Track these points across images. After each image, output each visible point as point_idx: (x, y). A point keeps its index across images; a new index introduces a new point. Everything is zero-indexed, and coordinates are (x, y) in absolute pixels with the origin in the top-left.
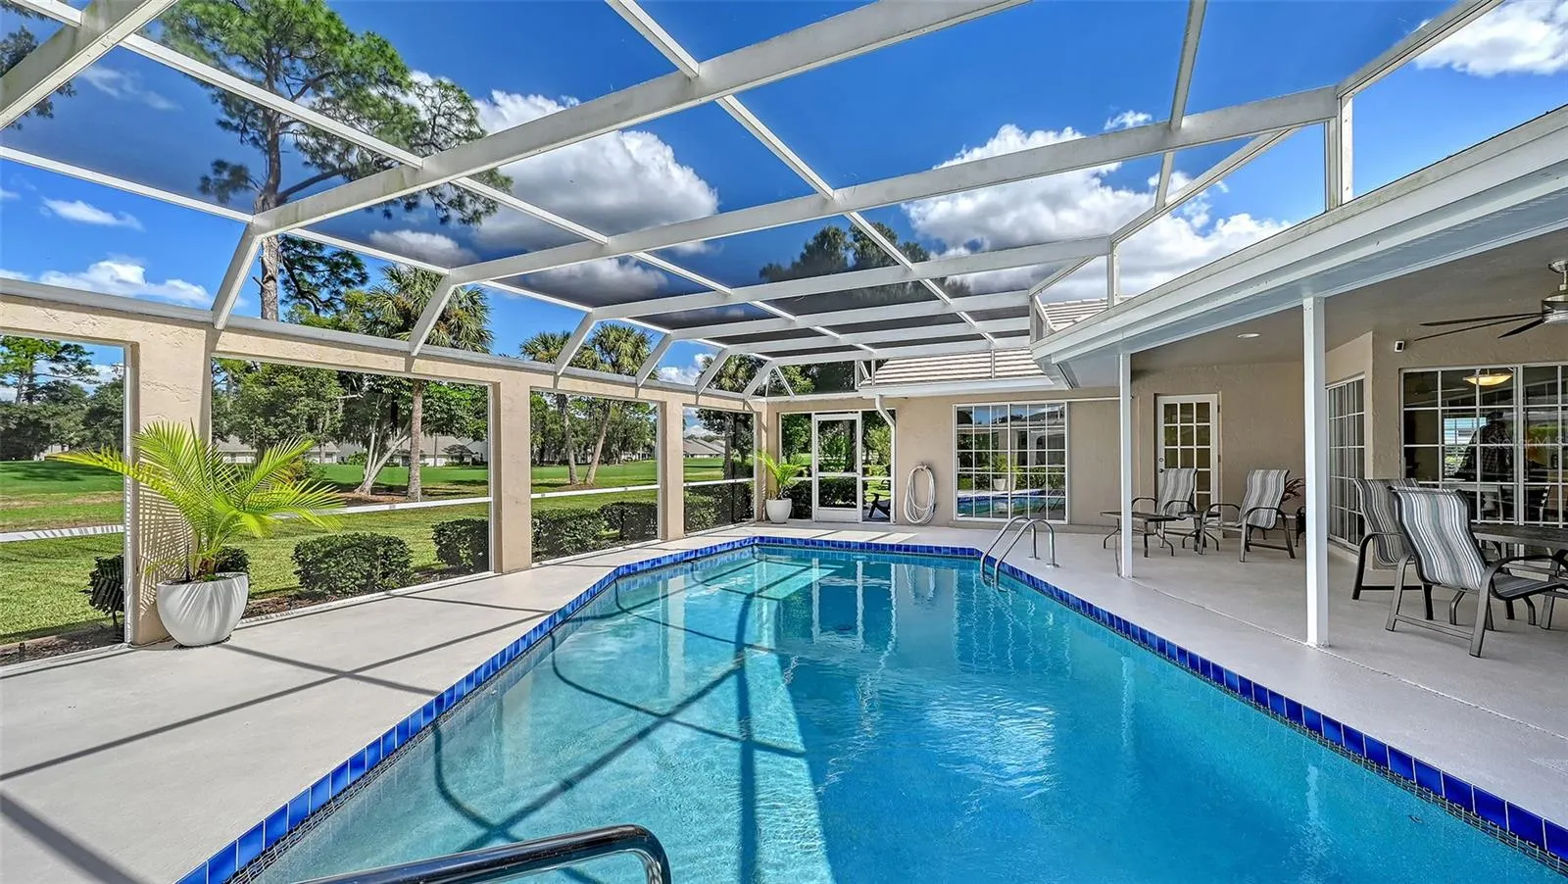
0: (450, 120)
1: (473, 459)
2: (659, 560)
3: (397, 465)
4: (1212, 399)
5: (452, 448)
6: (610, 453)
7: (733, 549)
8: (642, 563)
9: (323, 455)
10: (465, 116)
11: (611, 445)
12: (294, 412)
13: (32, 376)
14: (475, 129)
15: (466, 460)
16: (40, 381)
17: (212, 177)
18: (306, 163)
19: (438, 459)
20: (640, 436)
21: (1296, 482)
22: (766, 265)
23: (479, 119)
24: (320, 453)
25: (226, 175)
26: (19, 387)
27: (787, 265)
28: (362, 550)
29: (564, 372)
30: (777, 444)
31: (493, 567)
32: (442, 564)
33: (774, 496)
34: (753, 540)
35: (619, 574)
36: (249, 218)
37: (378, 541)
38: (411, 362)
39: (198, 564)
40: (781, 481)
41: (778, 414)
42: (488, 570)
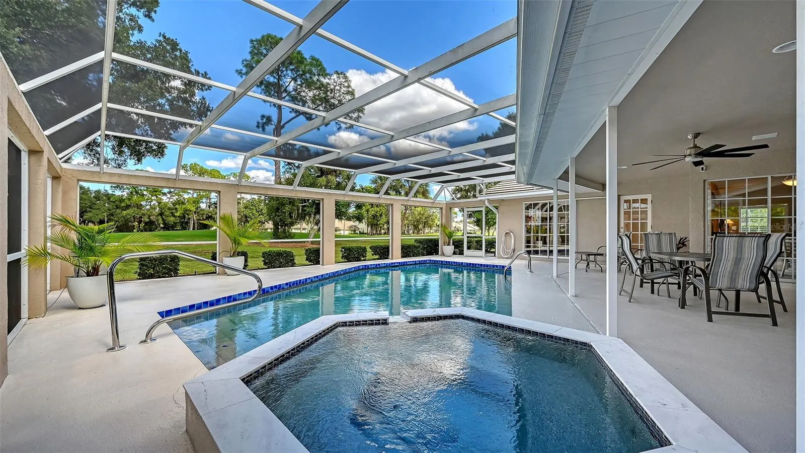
0: (340, 87)
1: (360, 232)
2: (379, 265)
4: (649, 197)
5: (351, 227)
6: (419, 229)
7: (415, 264)
8: (371, 265)
9: (302, 229)
10: (346, 84)
11: (419, 225)
12: (285, 210)
13: (210, 199)
14: (350, 89)
15: (357, 232)
16: (213, 201)
17: (260, 121)
18: (291, 112)
19: (345, 232)
20: (433, 220)
21: (686, 239)
22: (480, 135)
23: (351, 84)
24: (300, 228)
25: (265, 120)
26: (207, 204)
27: (490, 134)
28: (279, 254)
29: (348, 194)
30: (449, 222)
31: (321, 263)
32: (307, 262)
33: (446, 244)
34: (426, 261)
35: (361, 268)
36: (245, 154)
37: (285, 252)
38: (294, 193)
39: (232, 252)
40: (450, 238)
41: (450, 208)
42: (319, 264)
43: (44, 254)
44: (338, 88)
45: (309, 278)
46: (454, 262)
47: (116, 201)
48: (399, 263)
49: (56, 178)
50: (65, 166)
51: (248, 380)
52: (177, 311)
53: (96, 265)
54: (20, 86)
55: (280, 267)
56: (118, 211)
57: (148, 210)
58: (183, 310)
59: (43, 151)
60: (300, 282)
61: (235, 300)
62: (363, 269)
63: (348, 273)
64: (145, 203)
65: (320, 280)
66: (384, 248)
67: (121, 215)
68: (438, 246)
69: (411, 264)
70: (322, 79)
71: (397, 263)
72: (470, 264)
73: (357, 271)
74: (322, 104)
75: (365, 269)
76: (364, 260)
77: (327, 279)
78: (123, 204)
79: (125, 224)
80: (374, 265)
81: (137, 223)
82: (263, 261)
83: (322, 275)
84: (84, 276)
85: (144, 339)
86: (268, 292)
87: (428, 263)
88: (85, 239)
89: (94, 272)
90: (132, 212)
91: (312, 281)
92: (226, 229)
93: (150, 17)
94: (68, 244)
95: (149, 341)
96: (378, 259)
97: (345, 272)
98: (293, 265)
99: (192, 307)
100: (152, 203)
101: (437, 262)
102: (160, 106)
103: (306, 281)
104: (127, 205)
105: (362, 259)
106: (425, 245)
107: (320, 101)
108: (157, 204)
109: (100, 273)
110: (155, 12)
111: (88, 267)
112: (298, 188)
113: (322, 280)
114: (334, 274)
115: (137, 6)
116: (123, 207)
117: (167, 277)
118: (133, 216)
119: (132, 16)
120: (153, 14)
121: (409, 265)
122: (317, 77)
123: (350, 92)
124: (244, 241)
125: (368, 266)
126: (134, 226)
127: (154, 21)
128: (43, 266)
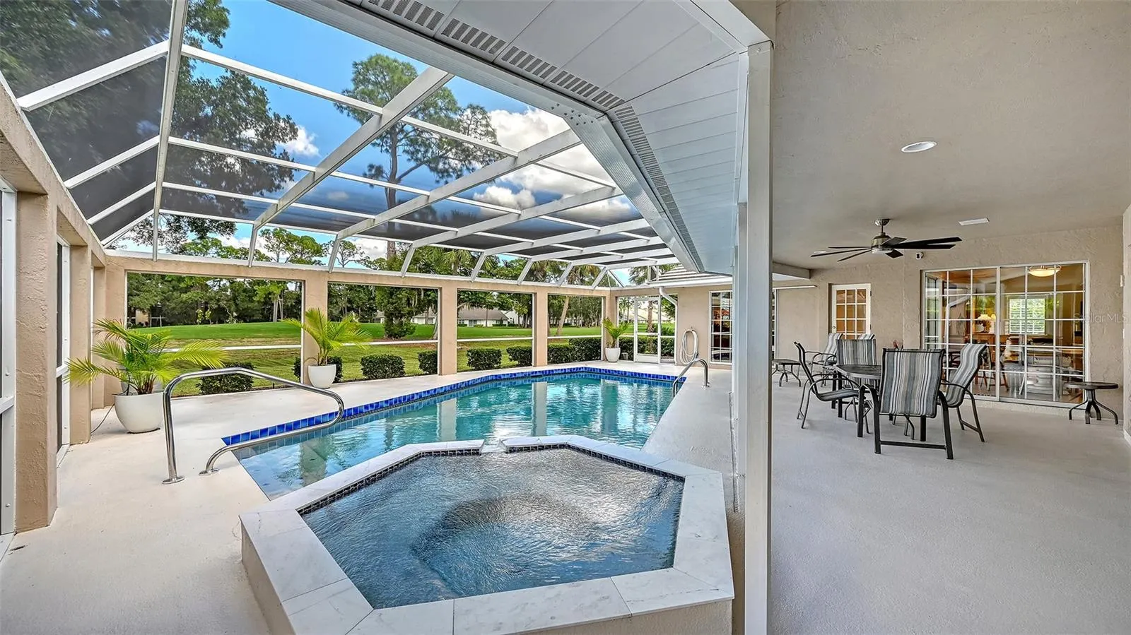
0: (477, 126)
1: (509, 322)
2: (515, 374)
3: (466, 325)
4: (868, 287)
7: (565, 373)
8: (504, 375)
10: (484, 122)
12: (401, 296)
14: (490, 129)
15: (505, 323)
18: (409, 160)
23: (491, 123)
25: (373, 171)
28: (383, 361)
29: (475, 280)
30: (614, 315)
31: (438, 372)
32: (421, 371)
33: (610, 346)
34: (580, 369)
35: (490, 378)
36: (337, 233)
37: (391, 357)
38: (402, 280)
39: (320, 360)
40: (615, 337)
41: (617, 297)
42: (436, 373)
43: (90, 368)
44: (472, 126)
45: (417, 394)
46: (615, 371)
47: (173, 280)
48: (543, 372)
49: (98, 269)
50: (110, 252)
51: (304, 512)
52: (245, 437)
53: (149, 379)
54: (65, 183)
55: (384, 377)
56: (176, 294)
57: (217, 293)
58: (253, 436)
59: (87, 246)
60: (404, 399)
61: (318, 423)
62: (492, 380)
63: (472, 385)
64: (212, 283)
65: (432, 396)
66: (525, 352)
67: (179, 300)
68: (600, 348)
69: (559, 374)
70: (452, 115)
71: (540, 372)
72: (635, 373)
73: (484, 382)
74: (451, 150)
75: (496, 380)
76: (499, 368)
77: (442, 394)
78: (182, 285)
79: (185, 313)
80: (508, 374)
81: (201, 311)
82: (362, 369)
83: (435, 390)
84: (135, 394)
85: (205, 469)
86: (361, 412)
87: (583, 372)
88: (136, 349)
89: (146, 389)
90: (195, 295)
91: (421, 397)
92: (312, 329)
93: (216, 41)
94: (117, 354)
95: (210, 472)
96: (517, 366)
97: (468, 385)
98: (402, 375)
99: (264, 432)
100: (222, 283)
101: (594, 370)
102: (228, 167)
103: (413, 397)
104: (188, 285)
105: (496, 366)
106: (582, 346)
107: (449, 145)
108: (228, 284)
109: (153, 390)
110: (224, 35)
111: (140, 383)
112: (408, 275)
113: (435, 395)
114: (451, 388)
115: (199, 30)
116: (182, 288)
117: (238, 391)
118: (196, 301)
119: (194, 39)
120: (221, 38)
121: (554, 374)
122: (445, 112)
123: (490, 132)
124: (335, 345)
125: (500, 376)
126: (197, 314)
127: (222, 47)
128: (87, 383)
